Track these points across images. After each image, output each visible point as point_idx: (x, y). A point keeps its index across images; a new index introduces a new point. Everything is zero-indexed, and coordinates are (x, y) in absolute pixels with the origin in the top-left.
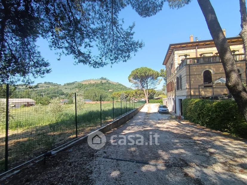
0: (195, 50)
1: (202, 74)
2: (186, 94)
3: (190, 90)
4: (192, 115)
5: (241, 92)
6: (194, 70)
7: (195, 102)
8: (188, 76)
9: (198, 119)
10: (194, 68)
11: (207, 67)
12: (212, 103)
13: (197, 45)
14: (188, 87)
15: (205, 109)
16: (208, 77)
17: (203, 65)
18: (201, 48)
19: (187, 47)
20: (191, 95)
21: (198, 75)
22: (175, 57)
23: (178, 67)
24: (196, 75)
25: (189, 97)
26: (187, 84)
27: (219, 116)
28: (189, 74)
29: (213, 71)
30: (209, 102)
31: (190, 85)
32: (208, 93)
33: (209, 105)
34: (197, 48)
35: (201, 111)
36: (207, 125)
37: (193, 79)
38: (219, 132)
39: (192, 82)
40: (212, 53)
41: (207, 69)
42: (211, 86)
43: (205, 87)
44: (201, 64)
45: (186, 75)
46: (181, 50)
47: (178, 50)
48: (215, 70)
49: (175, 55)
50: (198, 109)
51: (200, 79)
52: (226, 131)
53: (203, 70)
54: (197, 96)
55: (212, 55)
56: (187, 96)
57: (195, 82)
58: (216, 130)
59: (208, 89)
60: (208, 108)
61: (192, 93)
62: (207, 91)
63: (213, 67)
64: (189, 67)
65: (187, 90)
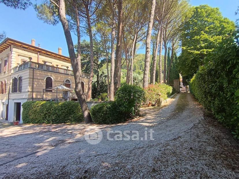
0: (37, 55)
1: (45, 79)
2: (27, 97)
3: (32, 93)
4: (36, 117)
5: (82, 95)
6: (38, 74)
7: (41, 104)
8: (32, 80)
9: (43, 119)
10: (38, 73)
11: (49, 75)
12: (58, 104)
13: (39, 52)
14: (30, 90)
15: (52, 109)
16: (49, 83)
17: (46, 72)
18: (43, 55)
19: (29, 49)
20: (33, 98)
21: (41, 79)
22: (12, 55)
23: (17, 67)
24: (40, 79)
25: (31, 100)
26: (29, 87)
27: (63, 112)
28: (32, 77)
29: (54, 79)
30: (55, 103)
31: (33, 88)
32: (49, 96)
33: (55, 105)
34: (39, 54)
35: (47, 111)
36: (53, 122)
37: (36, 83)
38: (63, 124)
39: (35, 85)
40: (52, 64)
41: (49, 76)
42: (51, 91)
43: (46, 91)
44: (45, 70)
45: (29, 78)
46: (21, 49)
47: (17, 48)
48: (55, 78)
49: (13, 52)
50: (46, 110)
51: (43, 84)
52: (68, 122)
53: (46, 76)
54: (38, 99)
55: (51, 65)
56: (28, 99)
57: (38, 85)
58: (61, 123)
59: (49, 93)
60: (55, 108)
61: (34, 96)
62: (48, 95)
63: (54, 75)
64: (33, 70)
65: (29, 93)
